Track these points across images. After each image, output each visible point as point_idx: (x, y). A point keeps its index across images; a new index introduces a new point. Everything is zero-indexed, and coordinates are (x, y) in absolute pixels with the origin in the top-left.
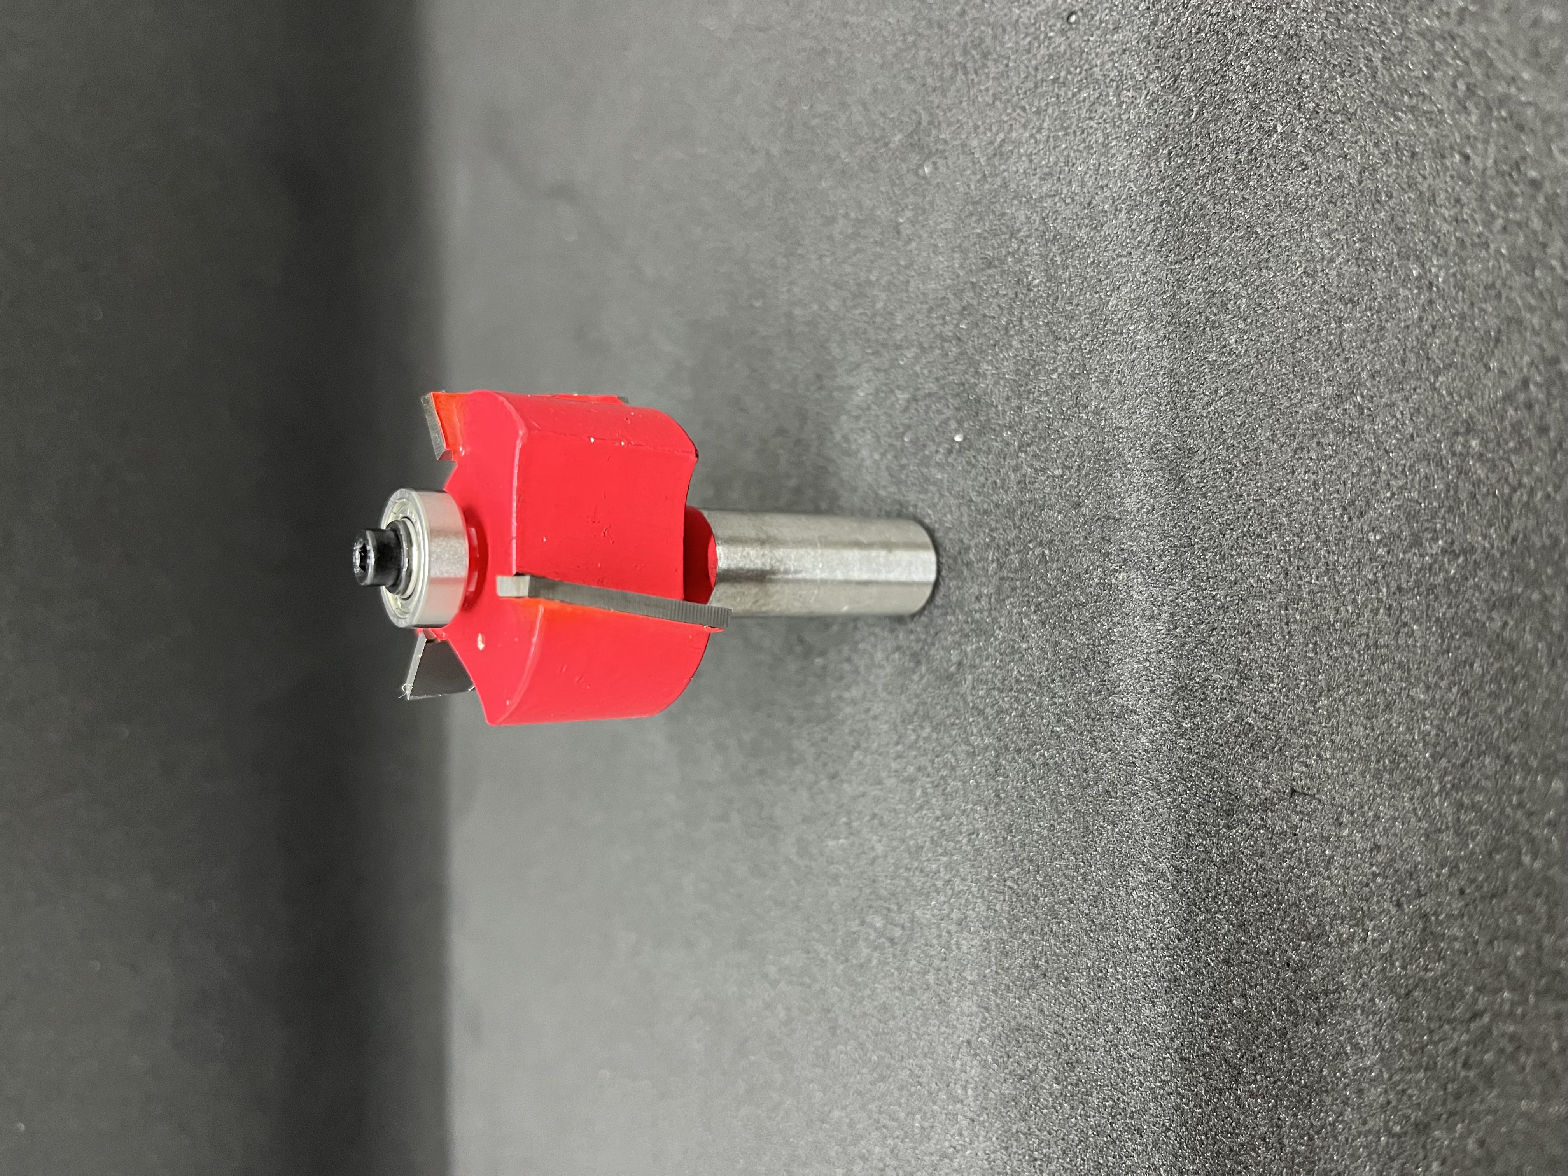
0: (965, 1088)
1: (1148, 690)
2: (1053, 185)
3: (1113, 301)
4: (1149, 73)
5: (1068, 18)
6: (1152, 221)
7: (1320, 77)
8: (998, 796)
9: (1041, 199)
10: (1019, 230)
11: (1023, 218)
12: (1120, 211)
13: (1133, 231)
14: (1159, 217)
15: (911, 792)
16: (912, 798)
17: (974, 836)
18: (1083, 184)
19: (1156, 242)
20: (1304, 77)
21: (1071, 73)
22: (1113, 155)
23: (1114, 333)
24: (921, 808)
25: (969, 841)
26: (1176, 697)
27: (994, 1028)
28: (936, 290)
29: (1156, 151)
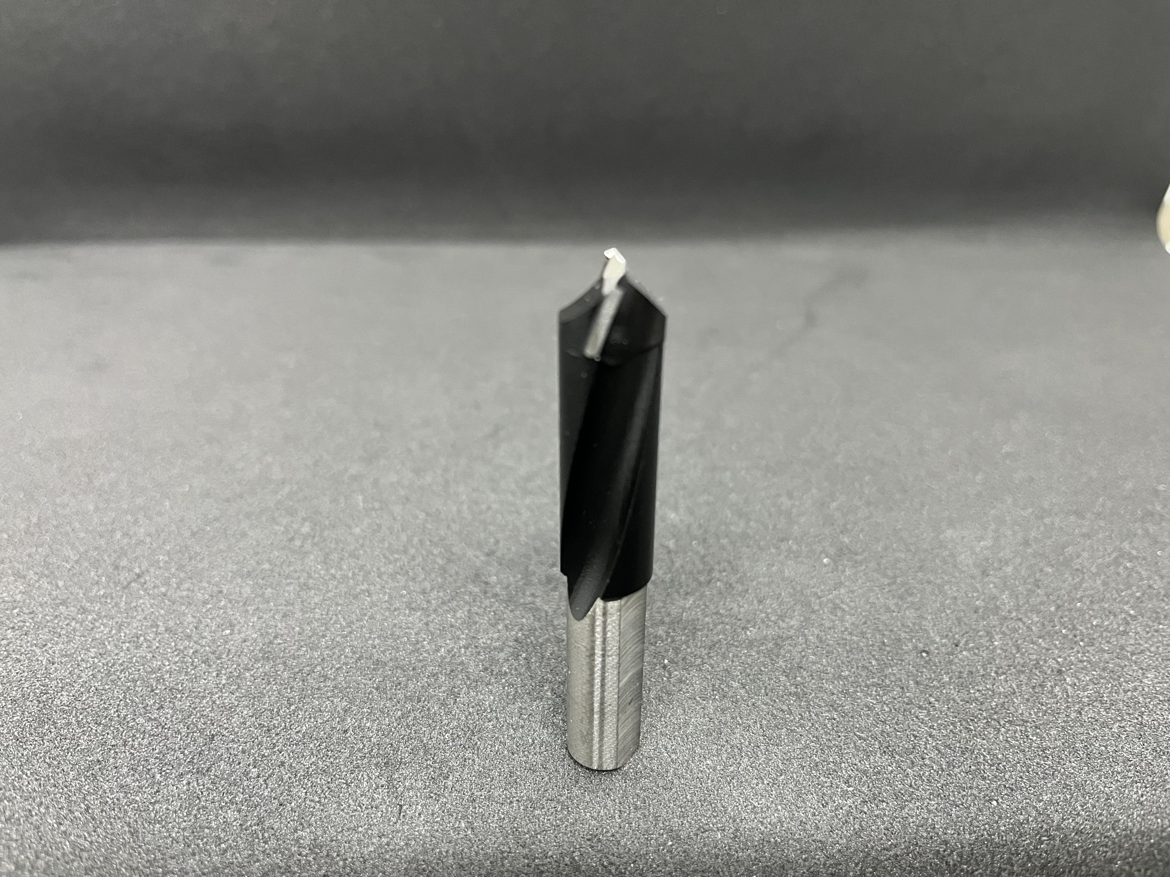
0: (188, 590)
1: (471, 710)
2: (814, 643)
3: (735, 685)
4: (887, 705)
7: (885, 814)
8: (395, 610)
9: (804, 635)
10: (783, 621)
11: (792, 623)
12: (796, 688)
13: (783, 697)
14: (791, 713)
15: (397, 551)
16: (392, 552)
17: (367, 594)
19: (774, 711)
20: (885, 804)
21: (888, 654)
22: (833, 683)
23: (713, 685)
24: (386, 558)
25: (363, 590)
27: (231, 609)
28: (743, 565)
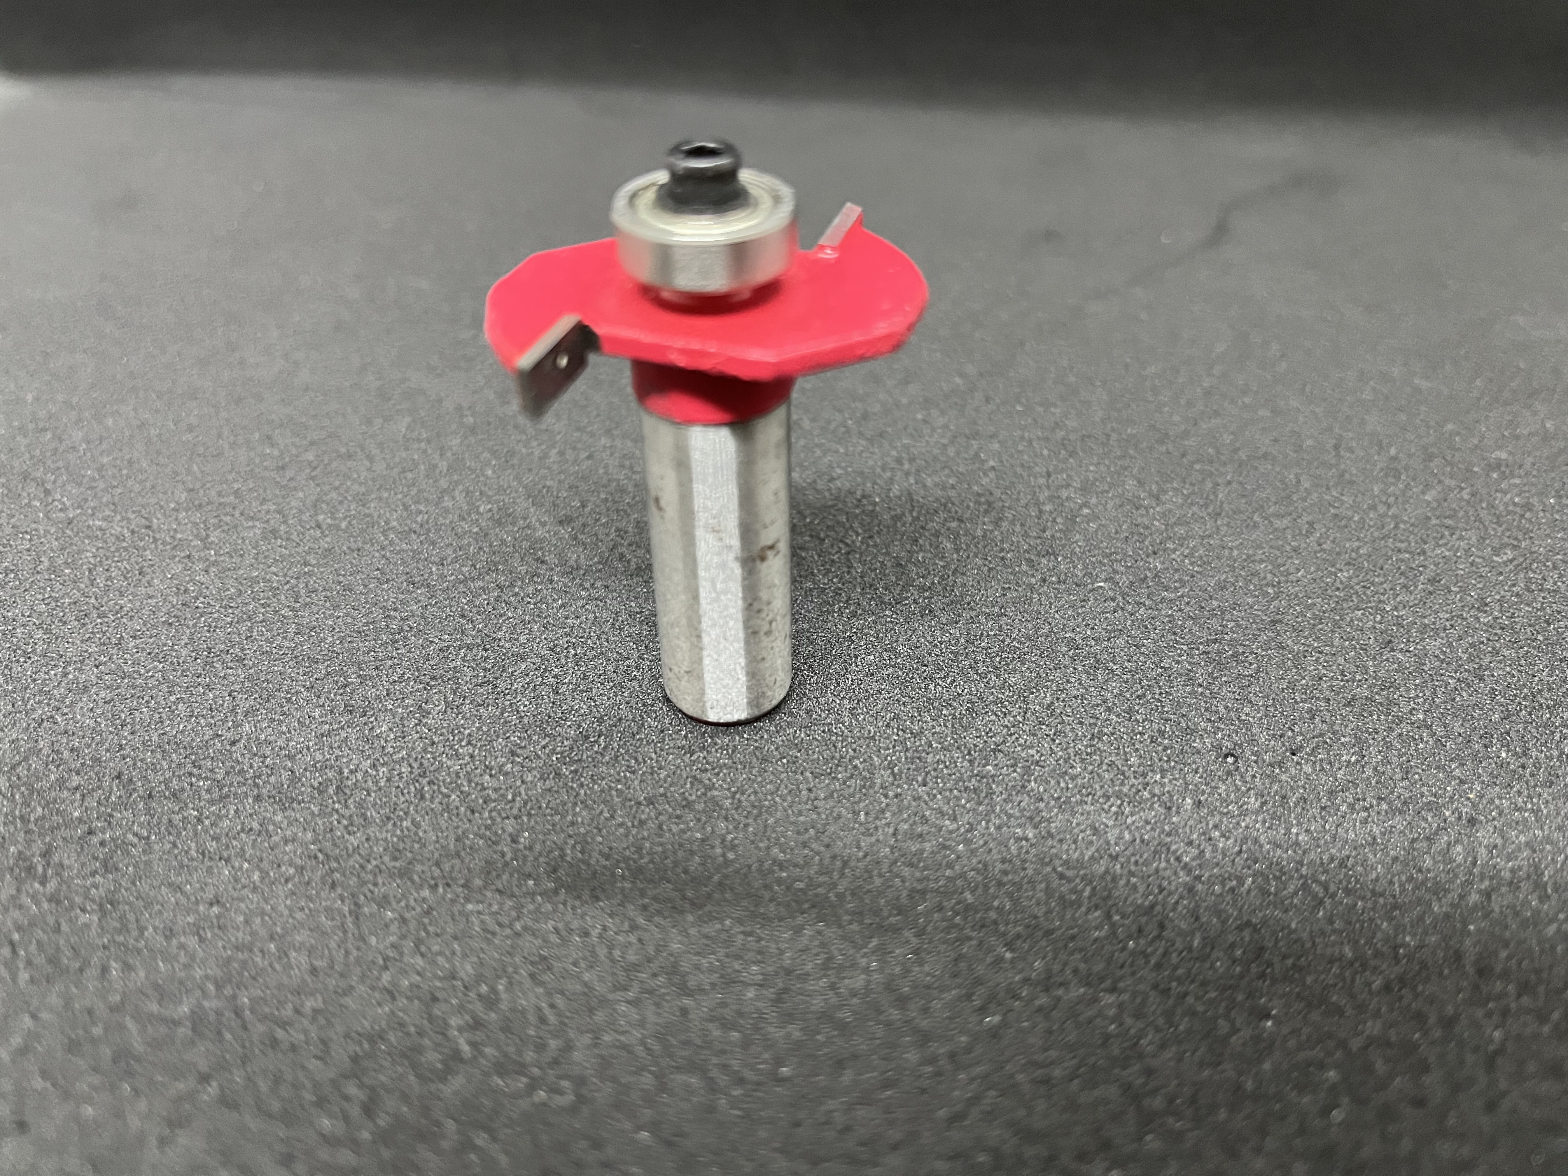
5: (1232, 755)
6: (954, 811)
18: (1025, 747)
21: (1164, 750)
26: (415, 765)
29: (1036, 827)
